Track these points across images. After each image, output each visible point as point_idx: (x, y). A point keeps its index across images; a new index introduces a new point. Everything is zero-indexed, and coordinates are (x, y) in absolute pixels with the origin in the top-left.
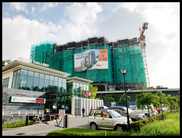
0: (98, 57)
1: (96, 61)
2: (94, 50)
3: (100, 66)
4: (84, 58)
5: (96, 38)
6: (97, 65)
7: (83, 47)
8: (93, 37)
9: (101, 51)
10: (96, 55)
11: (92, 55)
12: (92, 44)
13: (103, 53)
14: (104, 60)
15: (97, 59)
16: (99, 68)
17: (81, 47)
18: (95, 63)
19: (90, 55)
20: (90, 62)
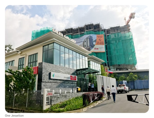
0: (95, 41)
1: (94, 45)
2: (91, 35)
3: (98, 49)
4: (82, 42)
5: (92, 25)
6: (95, 49)
7: (80, 32)
8: (90, 24)
9: (98, 36)
10: (94, 40)
11: (90, 39)
12: (89, 30)
13: (99, 38)
14: (101, 44)
15: (94, 43)
16: (96, 51)
17: (78, 33)
18: (93, 47)
19: (88, 40)
20: (88, 45)
